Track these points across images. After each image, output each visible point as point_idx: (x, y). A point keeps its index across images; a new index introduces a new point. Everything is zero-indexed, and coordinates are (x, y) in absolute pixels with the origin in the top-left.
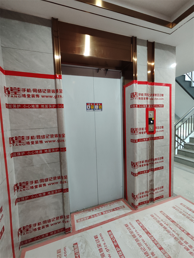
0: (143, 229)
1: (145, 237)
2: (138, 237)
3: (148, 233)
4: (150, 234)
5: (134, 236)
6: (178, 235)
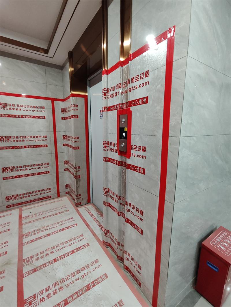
0: (78, 248)
1: (69, 249)
2: (70, 243)
5: (70, 240)
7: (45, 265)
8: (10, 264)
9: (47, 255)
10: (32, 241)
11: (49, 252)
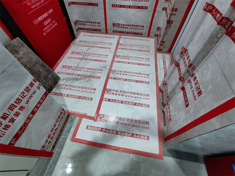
0: (141, 81)
1: (136, 78)
2: (138, 75)
3: (137, 81)
4: (136, 82)
5: (139, 74)
6: (126, 96)
7: (120, 79)
8: (105, 68)
9: (123, 74)
10: (119, 62)
11: (125, 73)
